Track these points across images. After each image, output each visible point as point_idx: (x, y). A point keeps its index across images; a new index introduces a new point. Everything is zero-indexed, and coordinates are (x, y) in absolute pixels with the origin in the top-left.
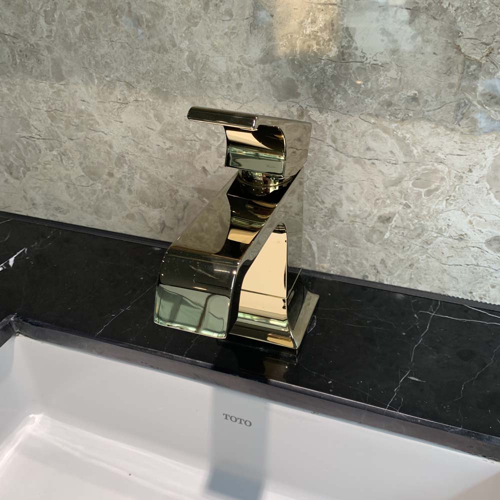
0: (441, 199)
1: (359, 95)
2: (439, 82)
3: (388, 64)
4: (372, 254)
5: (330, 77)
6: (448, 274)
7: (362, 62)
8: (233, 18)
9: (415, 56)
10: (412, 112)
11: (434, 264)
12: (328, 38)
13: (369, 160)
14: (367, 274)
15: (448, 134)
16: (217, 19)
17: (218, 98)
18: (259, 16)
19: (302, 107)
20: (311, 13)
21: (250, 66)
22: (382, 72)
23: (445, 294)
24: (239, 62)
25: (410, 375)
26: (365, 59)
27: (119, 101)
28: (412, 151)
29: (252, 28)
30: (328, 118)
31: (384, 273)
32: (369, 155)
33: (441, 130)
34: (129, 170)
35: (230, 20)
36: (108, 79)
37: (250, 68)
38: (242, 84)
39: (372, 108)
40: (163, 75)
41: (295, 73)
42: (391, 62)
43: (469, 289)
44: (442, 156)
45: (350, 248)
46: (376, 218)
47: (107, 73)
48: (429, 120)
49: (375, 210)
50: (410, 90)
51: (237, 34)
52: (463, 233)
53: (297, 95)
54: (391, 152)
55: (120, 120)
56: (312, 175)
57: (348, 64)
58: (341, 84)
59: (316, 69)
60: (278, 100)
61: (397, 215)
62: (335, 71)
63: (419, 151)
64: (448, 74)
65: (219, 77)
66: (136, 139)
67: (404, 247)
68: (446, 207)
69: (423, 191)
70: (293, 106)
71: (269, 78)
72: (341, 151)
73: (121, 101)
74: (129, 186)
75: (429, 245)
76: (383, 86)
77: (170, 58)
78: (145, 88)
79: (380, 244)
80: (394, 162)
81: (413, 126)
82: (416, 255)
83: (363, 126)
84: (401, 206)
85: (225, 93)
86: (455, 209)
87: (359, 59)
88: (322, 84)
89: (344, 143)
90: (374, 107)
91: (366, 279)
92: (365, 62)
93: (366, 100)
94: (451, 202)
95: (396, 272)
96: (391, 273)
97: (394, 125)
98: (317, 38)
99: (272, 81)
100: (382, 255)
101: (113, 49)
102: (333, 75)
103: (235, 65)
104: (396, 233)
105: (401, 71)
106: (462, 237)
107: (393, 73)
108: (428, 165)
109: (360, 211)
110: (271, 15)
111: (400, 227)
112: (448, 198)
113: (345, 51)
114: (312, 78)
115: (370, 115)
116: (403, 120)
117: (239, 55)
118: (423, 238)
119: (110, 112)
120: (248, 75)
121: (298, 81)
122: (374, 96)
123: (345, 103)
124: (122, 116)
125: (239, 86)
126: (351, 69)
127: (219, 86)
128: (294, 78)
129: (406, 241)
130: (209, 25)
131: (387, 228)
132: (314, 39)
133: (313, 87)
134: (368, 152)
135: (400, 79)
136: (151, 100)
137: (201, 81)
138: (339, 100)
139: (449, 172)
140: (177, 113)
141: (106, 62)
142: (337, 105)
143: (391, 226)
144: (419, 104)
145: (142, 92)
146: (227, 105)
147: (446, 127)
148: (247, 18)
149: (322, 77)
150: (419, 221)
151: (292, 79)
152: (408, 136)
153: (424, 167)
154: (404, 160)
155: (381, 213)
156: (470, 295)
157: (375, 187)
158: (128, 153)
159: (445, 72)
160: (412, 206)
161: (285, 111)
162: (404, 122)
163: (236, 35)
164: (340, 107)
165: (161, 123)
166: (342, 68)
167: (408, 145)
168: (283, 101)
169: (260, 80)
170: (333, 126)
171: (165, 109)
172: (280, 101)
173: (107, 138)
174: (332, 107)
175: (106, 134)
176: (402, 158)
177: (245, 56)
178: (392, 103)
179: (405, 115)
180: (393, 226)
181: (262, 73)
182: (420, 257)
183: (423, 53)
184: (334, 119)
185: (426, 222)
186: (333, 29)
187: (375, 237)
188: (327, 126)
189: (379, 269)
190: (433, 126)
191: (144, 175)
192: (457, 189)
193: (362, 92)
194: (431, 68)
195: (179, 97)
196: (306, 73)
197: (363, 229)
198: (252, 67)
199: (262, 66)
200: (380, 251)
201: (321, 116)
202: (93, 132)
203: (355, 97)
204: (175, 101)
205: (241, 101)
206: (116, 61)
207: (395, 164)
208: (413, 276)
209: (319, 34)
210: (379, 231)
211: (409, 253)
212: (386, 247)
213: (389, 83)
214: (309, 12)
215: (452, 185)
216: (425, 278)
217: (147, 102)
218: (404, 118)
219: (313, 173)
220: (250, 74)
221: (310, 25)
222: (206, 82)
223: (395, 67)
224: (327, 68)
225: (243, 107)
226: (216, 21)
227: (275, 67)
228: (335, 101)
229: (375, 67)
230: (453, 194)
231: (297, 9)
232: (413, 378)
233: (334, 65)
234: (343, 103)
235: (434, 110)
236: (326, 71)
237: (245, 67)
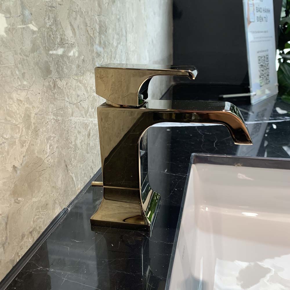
7: (68, 43)
8: (12, 15)
13: (79, 103)
18: (25, 14)
19: (54, 80)
21: (26, 56)
22: (74, 48)
24: (20, 54)
35: (10, 17)
38: (25, 73)
39: (75, 70)
41: (48, 56)
42: (75, 42)
48: (88, 70)
50: (82, 55)
53: (51, 72)
54: (84, 94)
57: (64, 45)
60: (44, 79)
65: (11, 71)
71: (37, 64)
72: (71, 103)
83: (74, 83)
89: (71, 96)
93: (73, 66)
97: (82, 78)
99: (39, 65)
110: (31, 14)
114: (54, 58)
115: (75, 75)
122: (74, 62)
127: (12, 79)
128: (48, 60)
132: (51, 30)
134: (78, 98)
144: (85, 63)
148: (19, 16)
152: (86, 82)
159: (87, 44)
161: (48, 86)
167: (87, 87)
169: (34, 66)
174: (64, 75)
177: (23, 48)
181: (34, 60)
184: (66, 83)
186: (56, 23)
188: (64, 88)
193: (71, 62)
196: (52, 54)
198: (28, 57)
199: (33, 55)
201: (61, 83)
203: (69, 65)
205: (26, 88)
209: (52, 27)
214: (46, 12)
220: (28, 63)
221: (48, 21)
224: (58, 49)
225: (28, 93)
227: (39, 53)
231: (41, 9)
234: (67, 71)
237: (24, 57)
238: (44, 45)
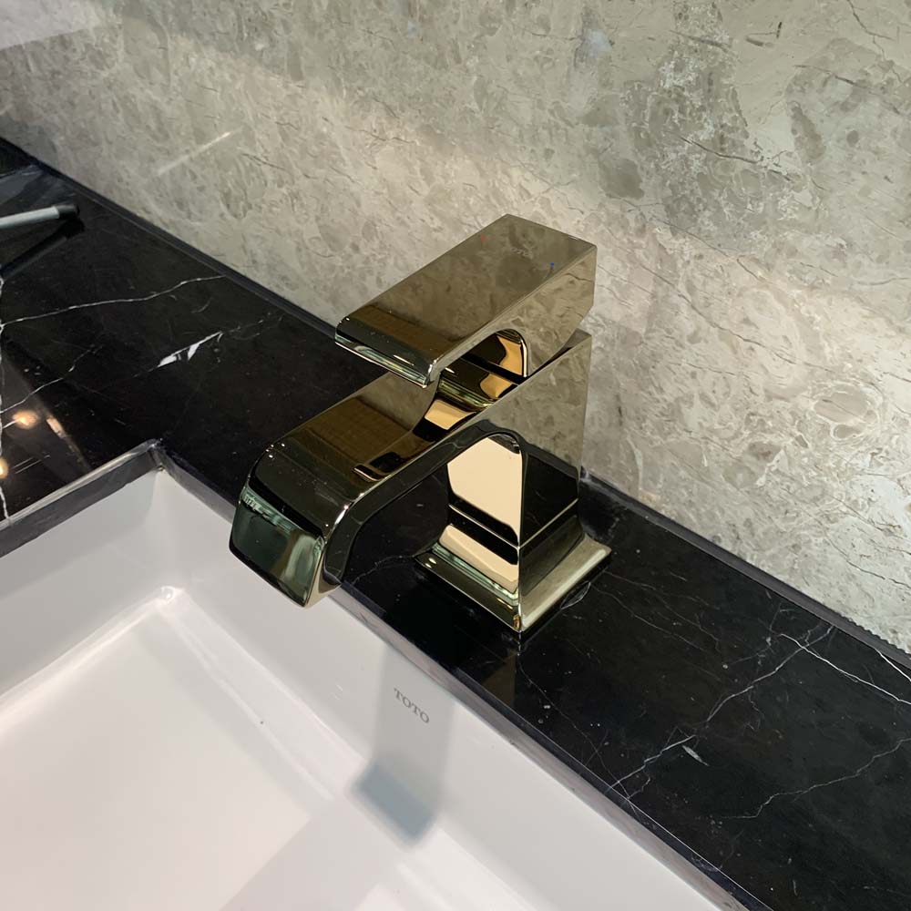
0: (862, 448)
1: (742, 222)
2: (889, 235)
3: (798, 176)
4: (733, 505)
5: (695, 176)
6: (857, 585)
7: (754, 162)
8: (550, 33)
9: (849, 174)
10: (831, 277)
11: (835, 558)
12: (700, 104)
13: (745, 340)
14: (719, 535)
15: (892, 337)
16: (524, 30)
17: (515, 166)
18: (589, 38)
19: (644, 216)
20: (676, 53)
21: (568, 123)
22: (786, 190)
23: (847, 616)
24: (552, 112)
25: (689, 744)
26: (760, 158)
27: (374, 134)
28: (821, 348)
29: (578, 58)
30: (685, 248)
31: (748, 544)
32: (746, 332)
33: (879, 324)
34: (381, 248)
35: (545, 36)
36: (361, 93)
37: (568, 128)
38: (553, 152)
39: (761, 250)
40: (437, 105)
41: (639, 154)
42: (804, 176)
43: (892, 624)
44: (876, 374)
45: (697, 481)
46: (745, 446)
47: (359, 83)
48: (860, 300)
49: (745, 429)
50: (832, 234)
51: (554, 64)
52: (895, 524)
53: (639, 194)
54: (786, 338)
55: (374, 165)
56: (648, 338)
57: (728, 159)
58: (714, 194)
59: (673, 156)
60: (607, 195)
61: (782, 452)
62: (706, 168)
63: (835, 351)
64: (906, 223)
65: (520, 131)
66: (392, 201)
67: (787, 512)
68: (871, 466)
69: (833, 425)
70: (630, 211)
71: (596, 152)
72: (700, 310)
73: (376, 134)
74: (379, 273)
75: (832, 522)
76: (785, 215)
77: (450, 81)
78: (411, 121)
79: (748, 492)
80: (788, 358)
81: (830, 304)
82: (806, 532)
83: (741, 278)
84: (792, 440)
85: (526, 160)
86: (885, 476)
87: (749, 156)
88: (682, 184)
89: (706, 298)
90: (765, 249)
91: (717, 543)
92: (758, 164)
93: (752, 233)
94: (881, 460)
95: (769, 549)
96: (759, 548)
97: (796, 292)
98: (682, 99)
99: (601, 158)
100: (748, 512)
101: (371, 45)
102: (702, 173)
103: (546, 117)
104: (777, 483)
105: (821, 198)
106: (892, 529)
107: (804, 196)
108: (849, 381)
109: (720, 424)
110: (610, 41)
111: (783, 475)
112: (876, 451)
113: (726, 135)
114: (666, 170)
115: (757, 261)
116: (813, 287)
117: (553, 100)
118: (823, 507)
119: (360, 147)
120: (564, 139)
121: (642, 168)
122: (767, 229)
123: (716, 228)
124: (377, 159)
125: (548, 153)
126: (733, 171)
127: (518, 146)
128: (636, 162)
129: (791, 501)
130: (511, 37)
131: (763, 468)
132: (677, 101)
133: (665, 185)
134: (745, 327)
135: (817, 211)
136: (418, 143)
137: (493, 131)
138: (706, 221)
139: (884, 405)
140: (453, 175)
141: (360, 65)
142: (703, 228)
143: (770, 467)
144: (845, 266)
145: (406, 127)
146: (528, 181)
147: (890, 322)
148: (572, 39)
149: (683, 173)
150: (819, 475)
151: (633, 162)
152: (818, 318)
153: (839, 382)
154: (806, 358)
155: (757, 439)
156: (892, 635)
157: (751, 391)
158: (380, 221)
159: (901, 219)
160: (809, 444)
161: (617, 215)
162: (814, 291)
163: (551, 63)
164: (706, 234)
165: (429, 185)
166: (719, 164)
167: (817, 334)
168: (614, 197)
169: (583, 153)
170: (692, 262)
171: (436, 164)
172: (610, 196)
173: (354, 188)
174: (693, 230)
175: (353, 182)
176: (801, 354)
177: (563, 104)
178: (797, 251)
179: (818, 279)
180: (773, 469)
181: (586, 141)
182: (813, 539)
183: (864, 173)
184: (695, 252)
185: (831, 482)
186: (709, 91)
187: (740, 476)
188: (682, 261)
189: (742, 534)
190: (866, 313)
191: (400, 262)
192: (894, 441)
193: (748, 217)
194: (876, 204)
195: (458, 150)
196: (657, 158)
197: (723, 457)
198: (572, 127)
199: (587, 129)
200: (745, 504)
201: (673, 241)
202: (335, 173)
203: (734, 222)
204: (451, 155)
205: (549, 180)
206: (373, 67)
207: (790, 362)
208: (796, 567)
209: (686, 93)
210: (748, 468)
211: (794, 524)
212: (757, 502)
213: (796, 212)
214: (672, 49)
215: (886, 431)
216: (817, 578)
217: (413, 145)
218: (816, 284)
219: (650, 335)
220: (567, 138)
221: (672, 74)
222: (500, 135)
223: (809, 184)
224: (692, 157)
225: (551, 191)
226: (523, 34)
227: (607, 134)
228: (699, 220)
229: (775, 177)
230: (886, 447)
231: (653, 39)
232: (690, 751)
233: (705, 155)
234: (713, 228)
235: (873, 284)
236: (689, 163)
237: (562, 124)
238: (634, 125)
